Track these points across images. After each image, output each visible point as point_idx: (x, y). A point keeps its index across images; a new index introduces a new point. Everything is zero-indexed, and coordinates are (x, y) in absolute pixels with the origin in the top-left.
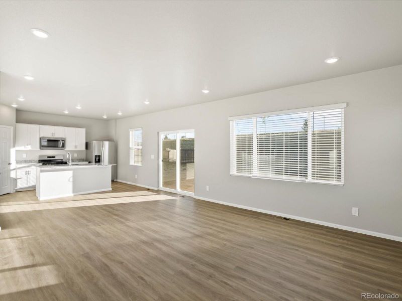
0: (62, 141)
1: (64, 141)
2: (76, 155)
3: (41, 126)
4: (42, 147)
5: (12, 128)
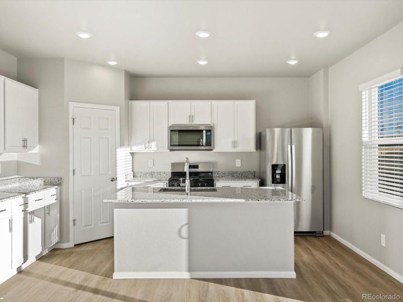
0: (207, 131)
1: (210, 131)
2: (238, 163)
3: (170, 101)
4: (171, 146)
5: (118, 109)
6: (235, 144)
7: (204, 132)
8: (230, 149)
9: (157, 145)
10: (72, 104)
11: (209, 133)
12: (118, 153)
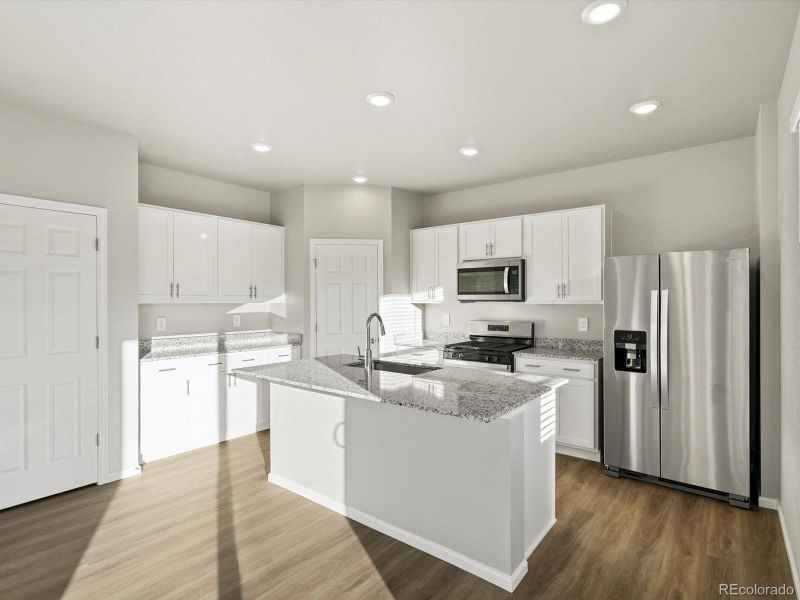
2: (582, 325)
3: (462, 225)
4: (459, 293)
5: (380, 243)
6: (563, 290)
7: (507, 269)
8: (553, 298)
9: (444, 291)
10: (313, 242)
11: (514, 273)
12: (381, 304)
